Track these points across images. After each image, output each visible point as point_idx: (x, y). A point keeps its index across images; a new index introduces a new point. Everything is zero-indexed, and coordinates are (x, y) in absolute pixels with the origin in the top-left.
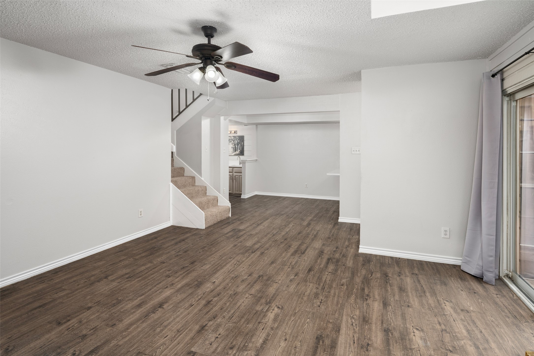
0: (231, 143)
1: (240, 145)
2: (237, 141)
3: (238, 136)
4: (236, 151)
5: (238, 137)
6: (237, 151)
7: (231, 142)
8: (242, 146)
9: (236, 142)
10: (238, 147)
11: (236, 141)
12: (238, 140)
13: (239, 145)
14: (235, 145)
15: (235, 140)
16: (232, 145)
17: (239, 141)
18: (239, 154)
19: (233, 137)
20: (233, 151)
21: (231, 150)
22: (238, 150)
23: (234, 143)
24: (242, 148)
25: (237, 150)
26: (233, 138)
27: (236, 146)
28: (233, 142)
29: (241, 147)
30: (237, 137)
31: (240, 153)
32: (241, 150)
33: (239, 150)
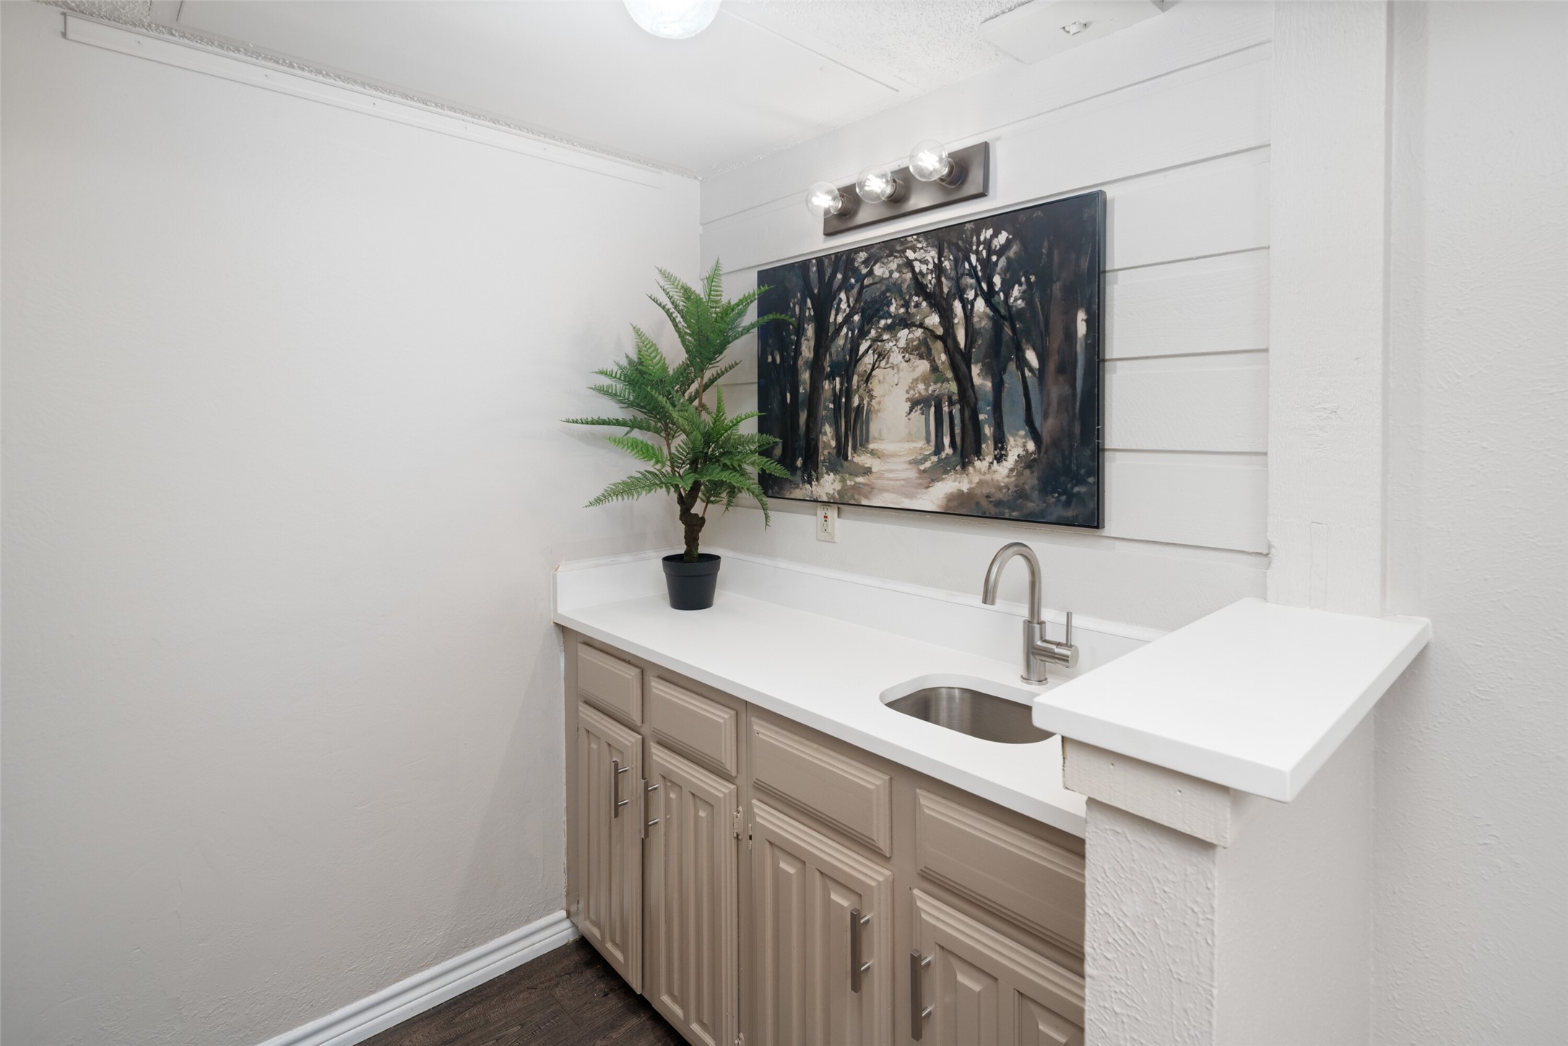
0: (903, 334)
1: (1031, 356)
2: (989, 297)
3: (998, 221)
4: (967, 451)
5: (1003, 237)
6: (988, 447)
7: (905, 322)
8: (1066, 368)
9: (968, 316)
10: (998, 386)
11: (980, 305)
12: (1007, 288)
13: (1022, 363)
14: (960, 362)
15: (960, 292)
16: (924, 366)
17: (1016, 291)
18: (1021, 494)
19: (932, 255)
20: (939, 448)
21: (910, 438)
22: (1000, 441)
23: (947, 337)
24: (1066, 403)
25: (988, 431)
26: (939, 269)
27: (975, 370)
28: (933, 320)
29: (1056, 391)
30: (988, 233)
31: (1031, 480)
32: (1056, 443)
33: (1019, 445)
